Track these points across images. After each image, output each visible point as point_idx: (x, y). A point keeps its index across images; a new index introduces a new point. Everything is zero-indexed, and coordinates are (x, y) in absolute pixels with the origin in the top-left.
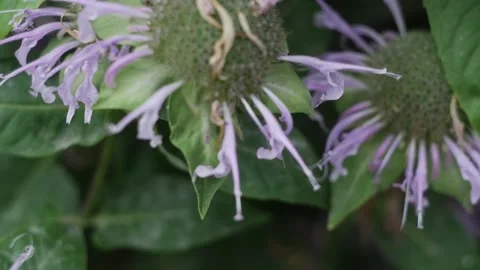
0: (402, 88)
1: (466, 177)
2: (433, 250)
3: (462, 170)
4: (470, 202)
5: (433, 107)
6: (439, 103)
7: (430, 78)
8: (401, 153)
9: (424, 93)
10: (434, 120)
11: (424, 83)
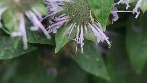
0: (75, 9)
1: (95, 35)
2: (87, 57)
3: (94, 33)
4: (97, 42)
5: (85, 14)
6: (86, 13)
7: (83, 6)
8: (75, 28)
9: (81, 10)
10: (85, 18)
11: (81, 7)
